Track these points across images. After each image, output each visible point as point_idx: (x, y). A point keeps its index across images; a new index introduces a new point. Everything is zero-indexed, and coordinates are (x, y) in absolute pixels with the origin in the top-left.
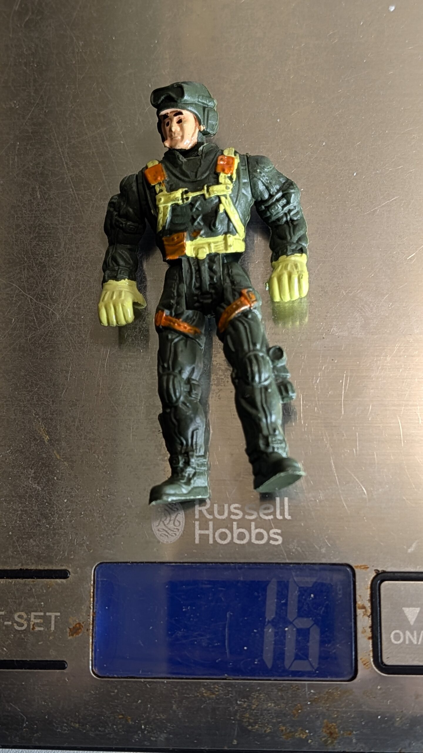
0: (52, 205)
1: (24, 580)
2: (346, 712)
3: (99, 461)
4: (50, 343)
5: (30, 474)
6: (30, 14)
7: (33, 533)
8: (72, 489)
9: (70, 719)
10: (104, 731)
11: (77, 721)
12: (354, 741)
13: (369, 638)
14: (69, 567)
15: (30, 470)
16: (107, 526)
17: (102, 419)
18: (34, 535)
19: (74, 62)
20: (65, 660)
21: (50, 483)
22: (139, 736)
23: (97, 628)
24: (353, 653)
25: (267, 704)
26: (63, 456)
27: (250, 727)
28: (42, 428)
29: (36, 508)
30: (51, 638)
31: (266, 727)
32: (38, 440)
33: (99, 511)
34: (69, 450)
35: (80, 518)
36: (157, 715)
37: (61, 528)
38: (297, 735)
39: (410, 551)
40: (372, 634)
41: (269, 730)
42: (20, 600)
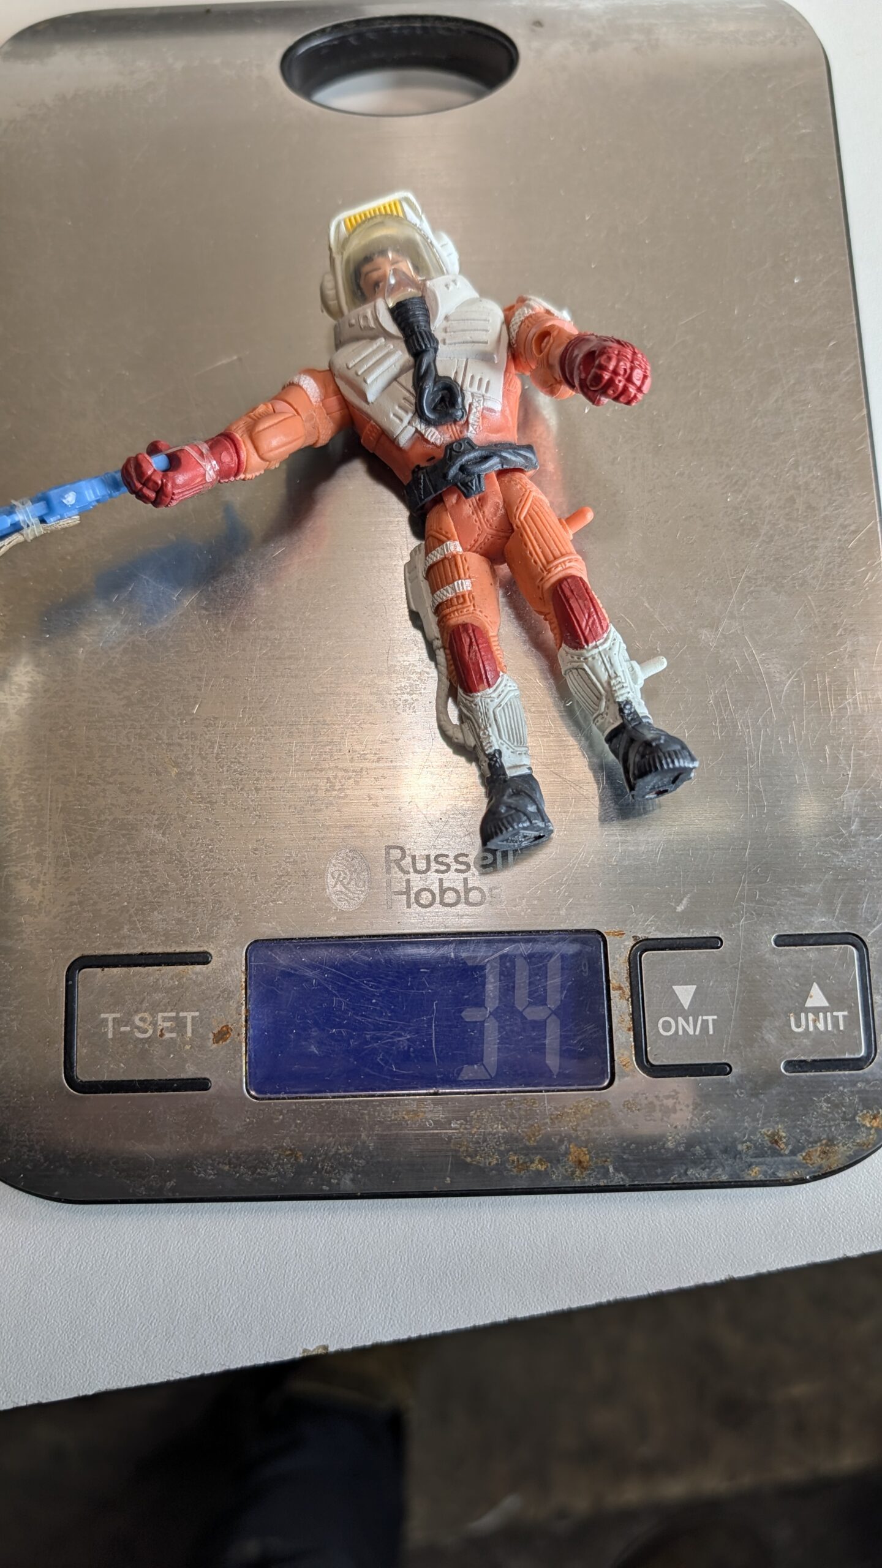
1: (147, 968)
2: (599, 1133)
5: (151, 822)
7: (159, 902)
8: (211, 841)
9: (217, 1159)
10: (266, 1174)
11: (226, 1161)
12: (611, 1170)
13: (629, 1030)
14: (210, 947)
15: (151, 817)
16: (263, 890)
17: (252, 743)
18: (160, 906)
20: (208, 1076)
21: (180, 833)
22: (314, 1178)
23: (251, 1031)
24: (608, 1050)
25: (492, 1127)
26: (198, 794)
27: (468, 1160)
28: (166, 758)
29: (161, 869)
30: (188, 1047)
31: (491, 1157)
32: (160, 775)
33: (251, 871)
34: (205, 788)
36: (339, 1147)
37: (198, 895)
38: (533, 1167)
39: (679, 909)
40: (633, 1023)
41: (495, 1162)
42: (142, 996)
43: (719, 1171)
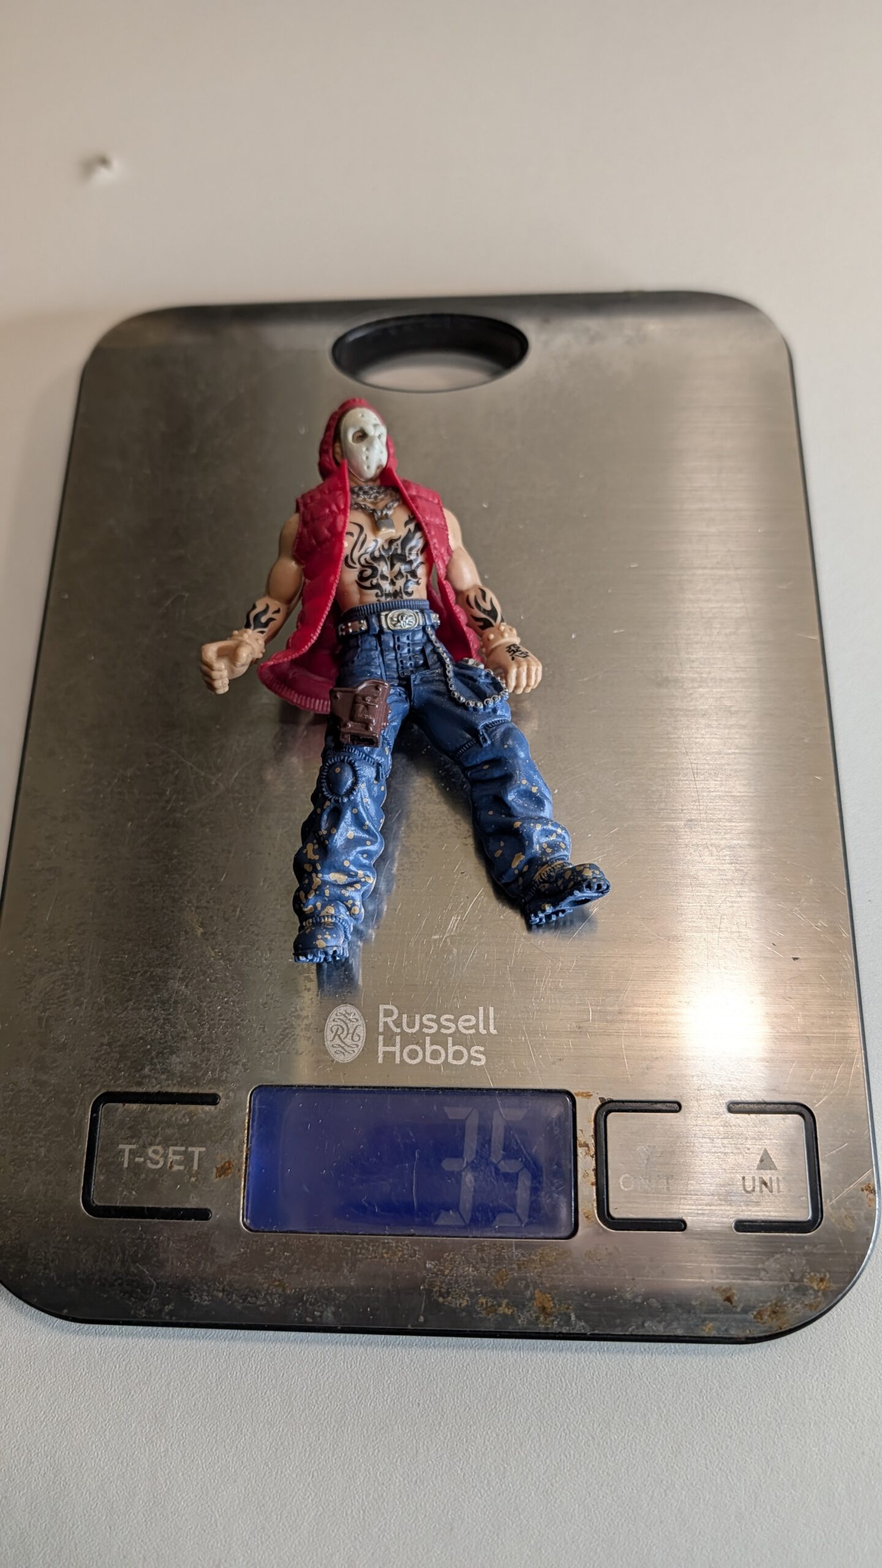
1: (163, 1105)
2: (563, 1280)
9: (212, 1286)
10: (255, 1303)
11: (221, 1288)
12: (573, 1318)
13: (592, 1184)
14: (219, 1090)
16: (269, 1039)
18: (178, 1050)
20: (208, 1207)
22: (299, 1309)
23: (251, 1168)
24: (573, 1203)
25: (463, 1268)
26: (218, 952)
27: (441, 1300)
28: (194, 917)
30: (193, 1179)
31: (462, 1298)
32: (187, 932)
34: (226, 946)
35: (237, 1029)
37: (212, 1042)
38: (501, 1310)
40: (596, 1179)
41: (465, 1303)
42: (156, 1131)
43: (675, 1324)
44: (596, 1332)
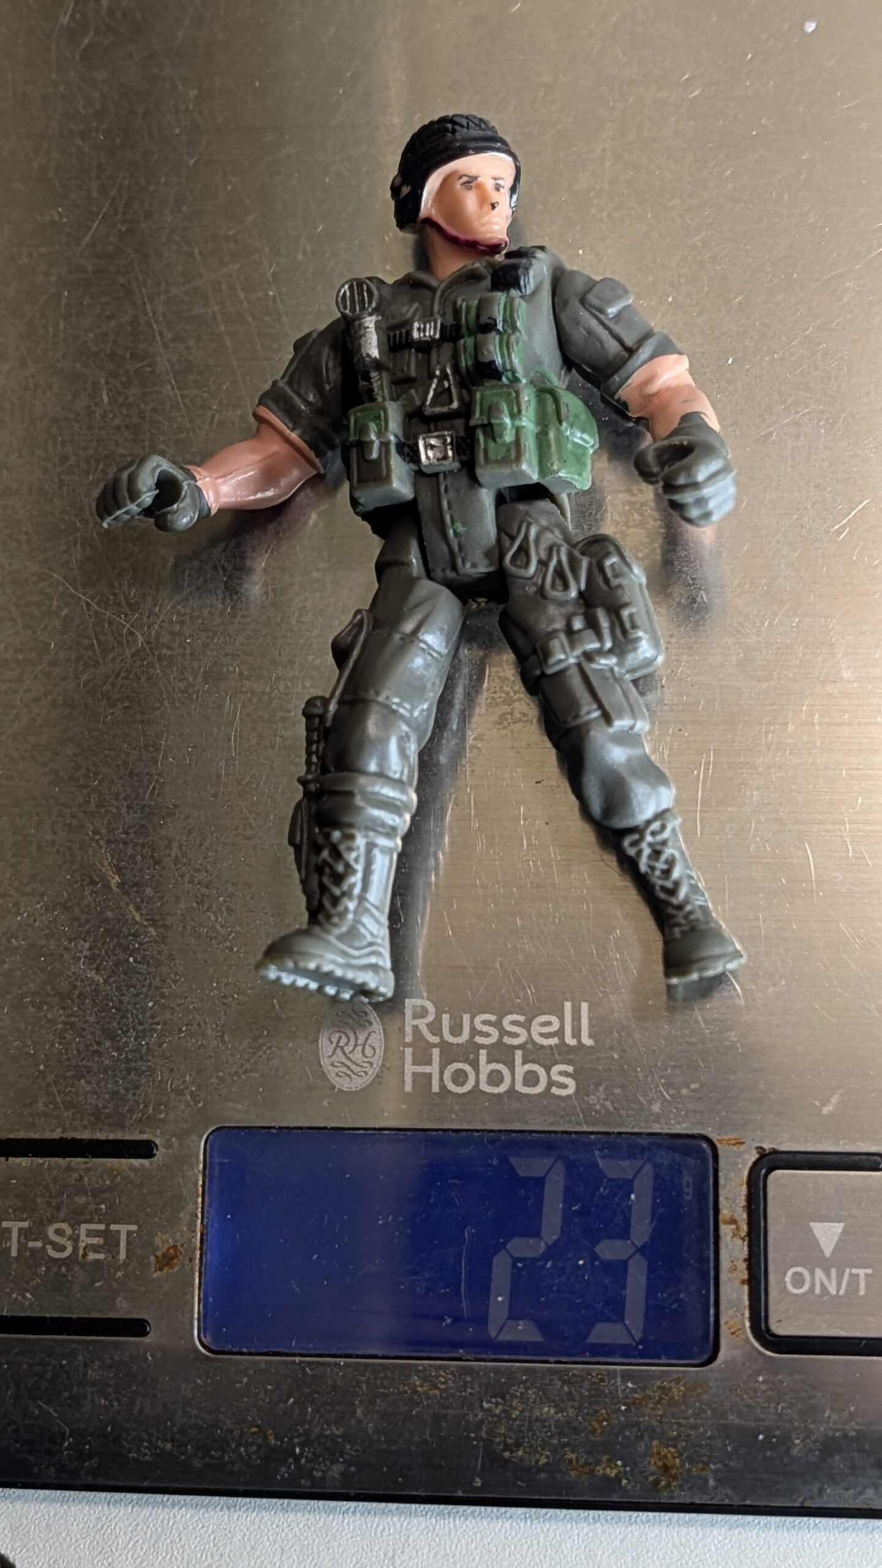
0: (131, 417)
1: (68, 1159)
2: (694, 1427)
3: (219, 927)
4: (124, 693)
5: (81, 952)
6: (92, 33)
7: (87, 1067)
8: (164, 981)
9: (155, 1434)
10: (222, 1458)
11: (169, 1437)
12: (711, 1483)
13: (743, 1282)
14: (155, 1135)
15: (82, 942)
16: (232, 1055)
17: (225, 844)
18: (88, 1072)
19: (177, 131)
20: (146, 1317)
21: (121, 969)
22: (289, 1468)
23: (208, 1255)
24: (712, 1311)
25: (541, 1409)
26: (147, 915)
27: (507, 1454)
28: (107, 859)
29: (93, 1019)
30: (119, 1274)
31: (539, 1453)
32: (97, 884)
33: (217, 1025)
34: (158, 904)
35: (179, 1038)
36: (325, 1426)
37: (141, 1059)
38: (600, 1470)
39: (825, 1110)
40: (750, 1274)
41: (543, 1461)
42: (59, 1200)
43: (870, 1493)
44: (748, 1502)
